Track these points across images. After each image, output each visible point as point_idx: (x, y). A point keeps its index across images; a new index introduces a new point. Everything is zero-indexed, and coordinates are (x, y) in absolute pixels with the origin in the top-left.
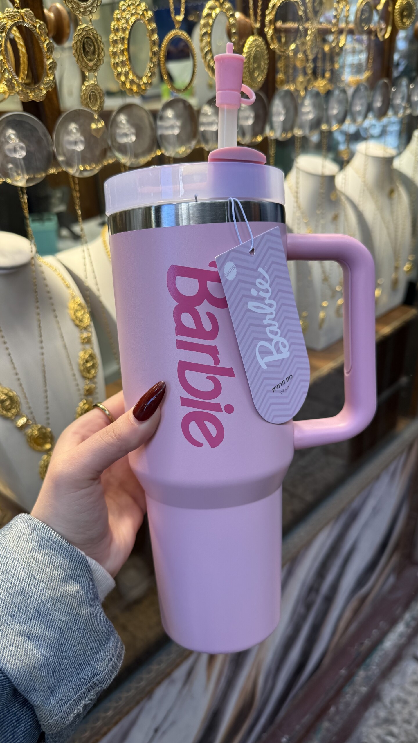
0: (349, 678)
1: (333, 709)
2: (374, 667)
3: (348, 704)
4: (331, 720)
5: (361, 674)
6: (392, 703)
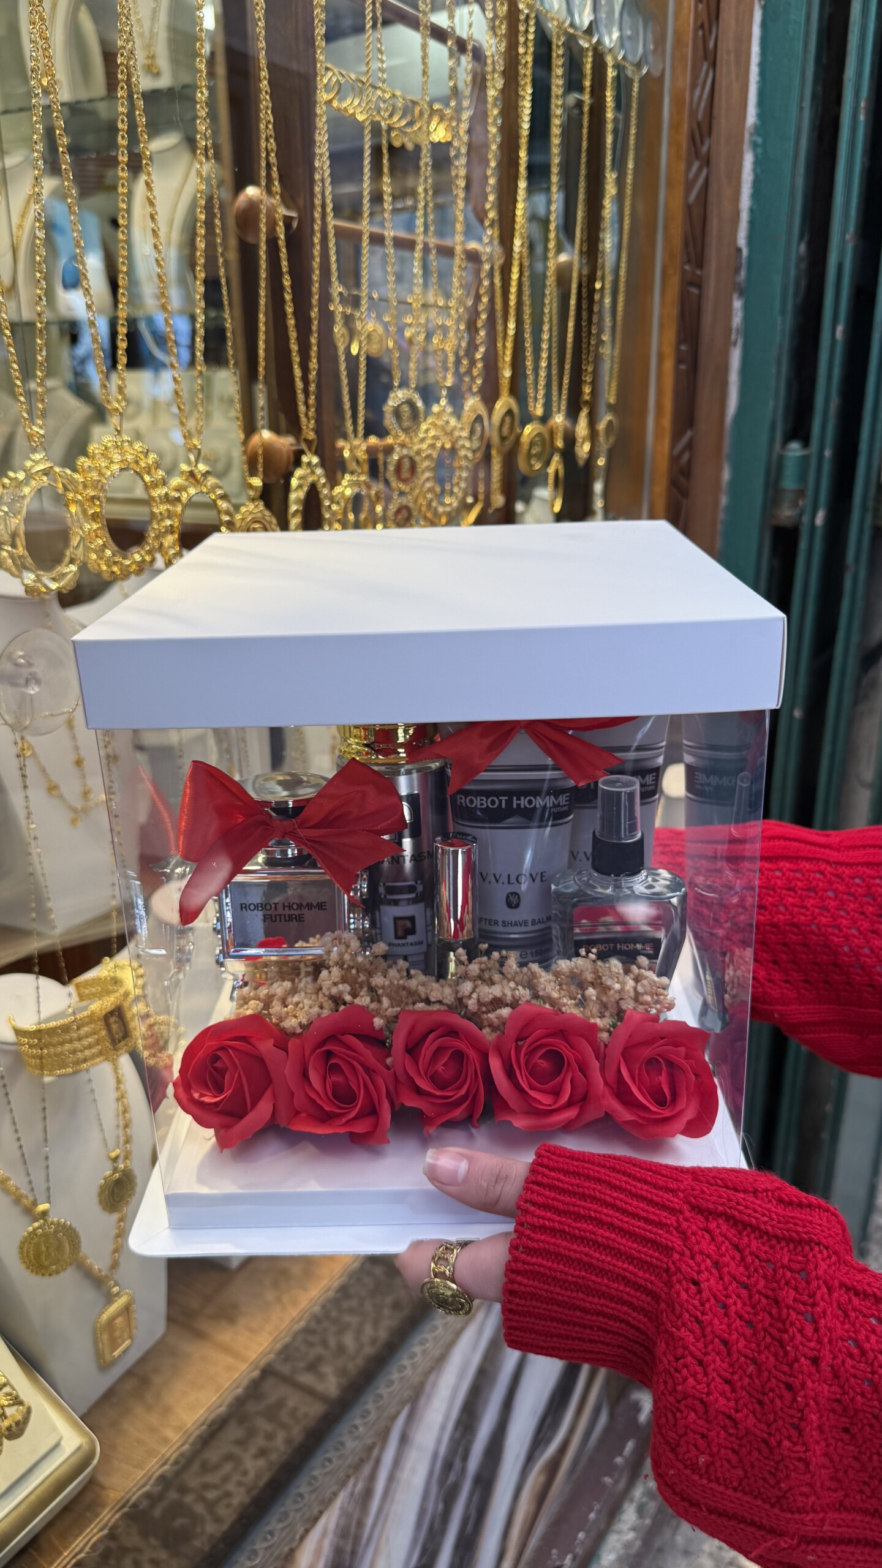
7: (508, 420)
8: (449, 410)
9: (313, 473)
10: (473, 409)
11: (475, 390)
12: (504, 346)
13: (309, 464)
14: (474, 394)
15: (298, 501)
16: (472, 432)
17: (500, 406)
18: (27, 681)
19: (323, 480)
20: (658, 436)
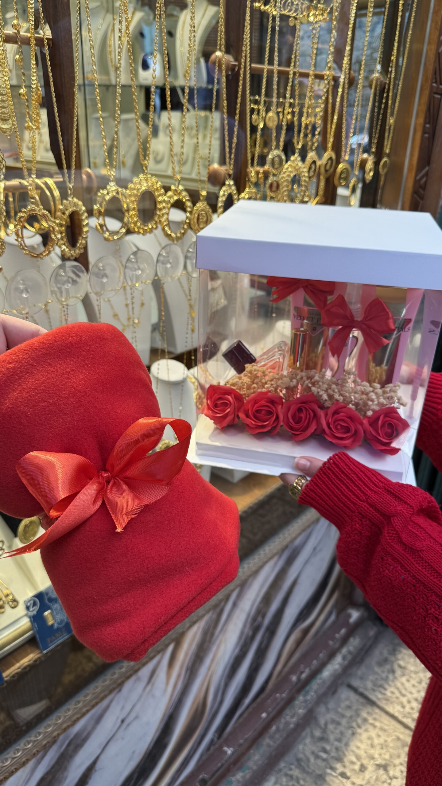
0: (290, 701)
1: (274, 728)
2: (312, 694)
3: (287, 724)
4: (271, 737)
5: (301, 698)
6: (326, 724)
7: (330, 162)
8: (299, 159)
9: (231, 188)
10: (312, 158)
11: (314, 148)
12: (331, 127)
13: (229, 185)
14: (312, 150)
15: (222, 201)
16: (310, 168)
17: (326, 156)
18: (103, 276)
19: (235, 192)
20: (410, 169)
